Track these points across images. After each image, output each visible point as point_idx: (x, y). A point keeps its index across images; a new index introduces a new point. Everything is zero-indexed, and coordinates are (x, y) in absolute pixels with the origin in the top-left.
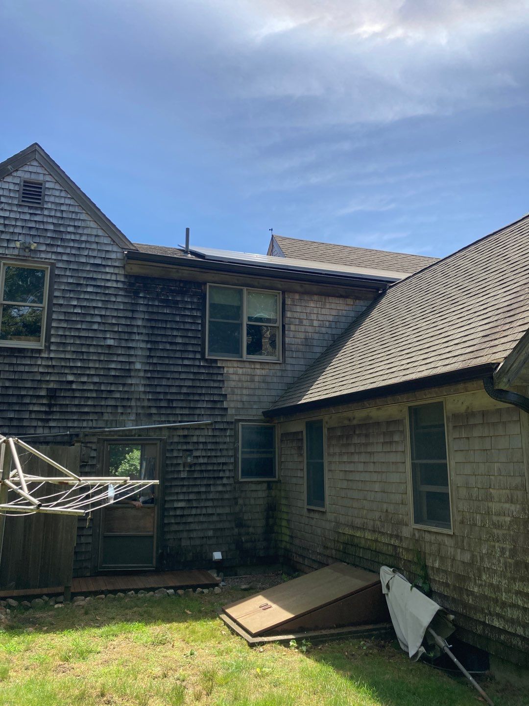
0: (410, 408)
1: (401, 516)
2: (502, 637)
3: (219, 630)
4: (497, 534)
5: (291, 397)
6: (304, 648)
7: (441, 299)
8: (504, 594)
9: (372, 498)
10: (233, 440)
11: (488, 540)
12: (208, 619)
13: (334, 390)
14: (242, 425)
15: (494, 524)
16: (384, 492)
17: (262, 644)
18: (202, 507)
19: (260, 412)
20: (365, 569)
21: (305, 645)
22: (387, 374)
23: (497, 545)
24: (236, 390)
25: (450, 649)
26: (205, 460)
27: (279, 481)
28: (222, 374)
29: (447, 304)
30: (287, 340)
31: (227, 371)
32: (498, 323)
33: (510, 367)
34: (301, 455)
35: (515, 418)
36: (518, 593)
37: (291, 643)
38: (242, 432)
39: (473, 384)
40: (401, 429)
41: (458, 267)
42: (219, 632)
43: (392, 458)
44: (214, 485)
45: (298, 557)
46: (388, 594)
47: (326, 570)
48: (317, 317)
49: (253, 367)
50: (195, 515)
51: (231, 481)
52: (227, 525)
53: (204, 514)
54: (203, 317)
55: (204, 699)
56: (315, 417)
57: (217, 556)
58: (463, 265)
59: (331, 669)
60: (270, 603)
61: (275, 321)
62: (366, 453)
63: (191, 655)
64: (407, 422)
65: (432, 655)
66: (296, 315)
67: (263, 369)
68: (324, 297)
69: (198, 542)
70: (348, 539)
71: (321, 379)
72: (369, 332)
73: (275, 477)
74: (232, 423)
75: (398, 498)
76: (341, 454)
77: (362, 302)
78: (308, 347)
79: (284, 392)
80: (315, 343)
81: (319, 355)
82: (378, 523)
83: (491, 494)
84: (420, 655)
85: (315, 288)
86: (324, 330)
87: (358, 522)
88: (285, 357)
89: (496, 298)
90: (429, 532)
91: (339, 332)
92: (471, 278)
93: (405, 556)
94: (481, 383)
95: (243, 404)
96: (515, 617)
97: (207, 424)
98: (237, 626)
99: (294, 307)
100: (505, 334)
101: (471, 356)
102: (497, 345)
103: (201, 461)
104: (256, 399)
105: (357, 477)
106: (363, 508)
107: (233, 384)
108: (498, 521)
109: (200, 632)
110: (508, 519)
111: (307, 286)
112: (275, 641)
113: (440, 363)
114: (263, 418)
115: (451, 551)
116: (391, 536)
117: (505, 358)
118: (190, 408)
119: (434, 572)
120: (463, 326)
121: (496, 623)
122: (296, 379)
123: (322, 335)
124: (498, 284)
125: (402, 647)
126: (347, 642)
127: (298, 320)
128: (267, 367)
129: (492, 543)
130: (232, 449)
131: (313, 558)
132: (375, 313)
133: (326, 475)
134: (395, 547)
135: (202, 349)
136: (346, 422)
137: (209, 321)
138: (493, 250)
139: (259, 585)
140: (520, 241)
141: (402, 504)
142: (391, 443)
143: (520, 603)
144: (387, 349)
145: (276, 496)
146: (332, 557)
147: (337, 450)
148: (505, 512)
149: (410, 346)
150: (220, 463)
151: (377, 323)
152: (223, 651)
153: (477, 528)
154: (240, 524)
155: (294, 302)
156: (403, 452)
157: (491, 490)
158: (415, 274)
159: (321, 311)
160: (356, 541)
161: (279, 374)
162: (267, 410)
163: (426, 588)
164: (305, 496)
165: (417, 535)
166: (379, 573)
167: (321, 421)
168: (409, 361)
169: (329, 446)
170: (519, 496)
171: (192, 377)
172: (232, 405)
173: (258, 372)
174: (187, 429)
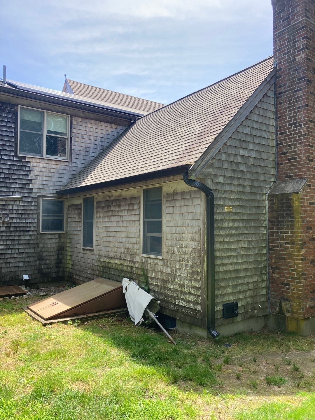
0: (144, 190)
1: (135, 250)
2: (183, 310)
3: (24, 318)
4: (185, 257)
5: (74, 183)
6: (76, 324)
7: (165, 128)
8: (186, 288)
9: (120, 241)
10: (36, 208)
11: (179, 261)
12: (18, 313)
13: (101, 179)
14: (42, 199)
15: (183, 252)
16: (127, 237)
17: (51, 324)
18: (15, 249)
19: (54, 192)
20: (114, 280)
21: (77, 323)
22: (132, 170)
23: (184, 263)
24: (38, 177)
25: (157, 318)
26: (18, 220)
27: (66, 233)
28: (29, 167)
29: (168, 131)
30: (73, 147)
31: (33, 165)
32: (194, 143)
33: (198, 167)
34: (80, 218)
35: (198, 196)
36: (193, 287)
37: (69, 322)
38: (43, 204)
39: (177, 177)
40: (138, 202)
41: (176, 110)
42: (24, 320)
43: (133, 218)
44: (24, 235)
45: (76, 276)
46: (126, 293)
47: (92, 282)
48: (93, 134)
49: (50, 163)
50: (11, 253)
51: (35, 233)
52: (32, 259)
53: (17, 253)
54: (16, 128)
55: (12, 356)
56: (88, 195)
57: (26, 277)
58: (179, 109)
59: (91, 333)
60: (57, 302)
61: (65, 134)
62: (118, 216)
63: (5, 333)
64: (142, 198)
65: (147, 322)
66: (79, 132)
67: (57, 165)
68: (97, 121)
69: (13, 270)
70: (106, 264)
71: (94, 173)
72: (124, 146)
73: (64, 231)
74: (36, 198)
75: (134, 240)
76: (104, 217)
77: (121, 127)
78: (86, 152)
79: (70, 180)
80: (91, 150)
81: (93, 158)
82: (123, 255)
83: (183, 236)
84: (141, 323)
85: (92, 115)
86: (97, 143)
87: (112, 255)
88: (71, 158)
89: (194, 128)
90: (150, 258)
91: (107, 144)
92: (182, 116)
93: (137, 272)
94: (181, 176)
95: (43, 186)
96: (190, 299)
97: (18, 198)
98: (36, 315)
99: (78, 126)
100: (197, 149)
101: (178, 160)
102: (192, 155)
103: (15, 220)
104: (52, 183)
105: (112, 229)
106: (115, 247)
107: (36, 173)
108: (186, 251)
109: (12, 320)
110: (190, 249)
111: (87, 114)
112: (59, 322)
113: (161, 164)
114: (56, 195)
115: (161, 267)
116: (130, 261)
117: (195, 162)
118: (7, 187)
119: (151, 280)
120: (176, 144)
121: (181, 303)
122: (78, 172)
123: (96, 145)
124: (196, 120)
125: (132, 320)
126: (102, 319)
127: (80, 135)
128: (59, 163)
129: (182, 263)
130: (35, 214)
131: (85, 276)
132: (128, 134)
133: (95, 229)
134: (131, 267)
135: (15, 149)
136: (108, 198)
137: (20, 132)
138: (196, 101)
139: (52, 293)
140: (210, 97)
141: (137, 243)
142: (132, 210)
143: (193, 292)
144: (133, 156)
145: (64, 242)
146: (96, 275)
147: (102, 215)
148: (189, 246)
149: (146, 154)
150: (28, 222)
151: (129, 140)
152: (26, 329)
153: (175, 255)
154: (41, 258)
155: (78, 123)
156: (139, 215)
157: (183, 235)
158: (153, 112)
159: (96, 131)
160: (110, 265)
161: (68, 168)
162: (59, 190)
163: (147, 288)
164: (81, 241)
165: (144, 260)
166: (122, 282)
167: (93, 198)
168: (145, 163)
169: (97, 212)
170: (197, 237)
171: (8, 167)
172: (36, 186)
173: (54, 166)
174: (5, 200)
